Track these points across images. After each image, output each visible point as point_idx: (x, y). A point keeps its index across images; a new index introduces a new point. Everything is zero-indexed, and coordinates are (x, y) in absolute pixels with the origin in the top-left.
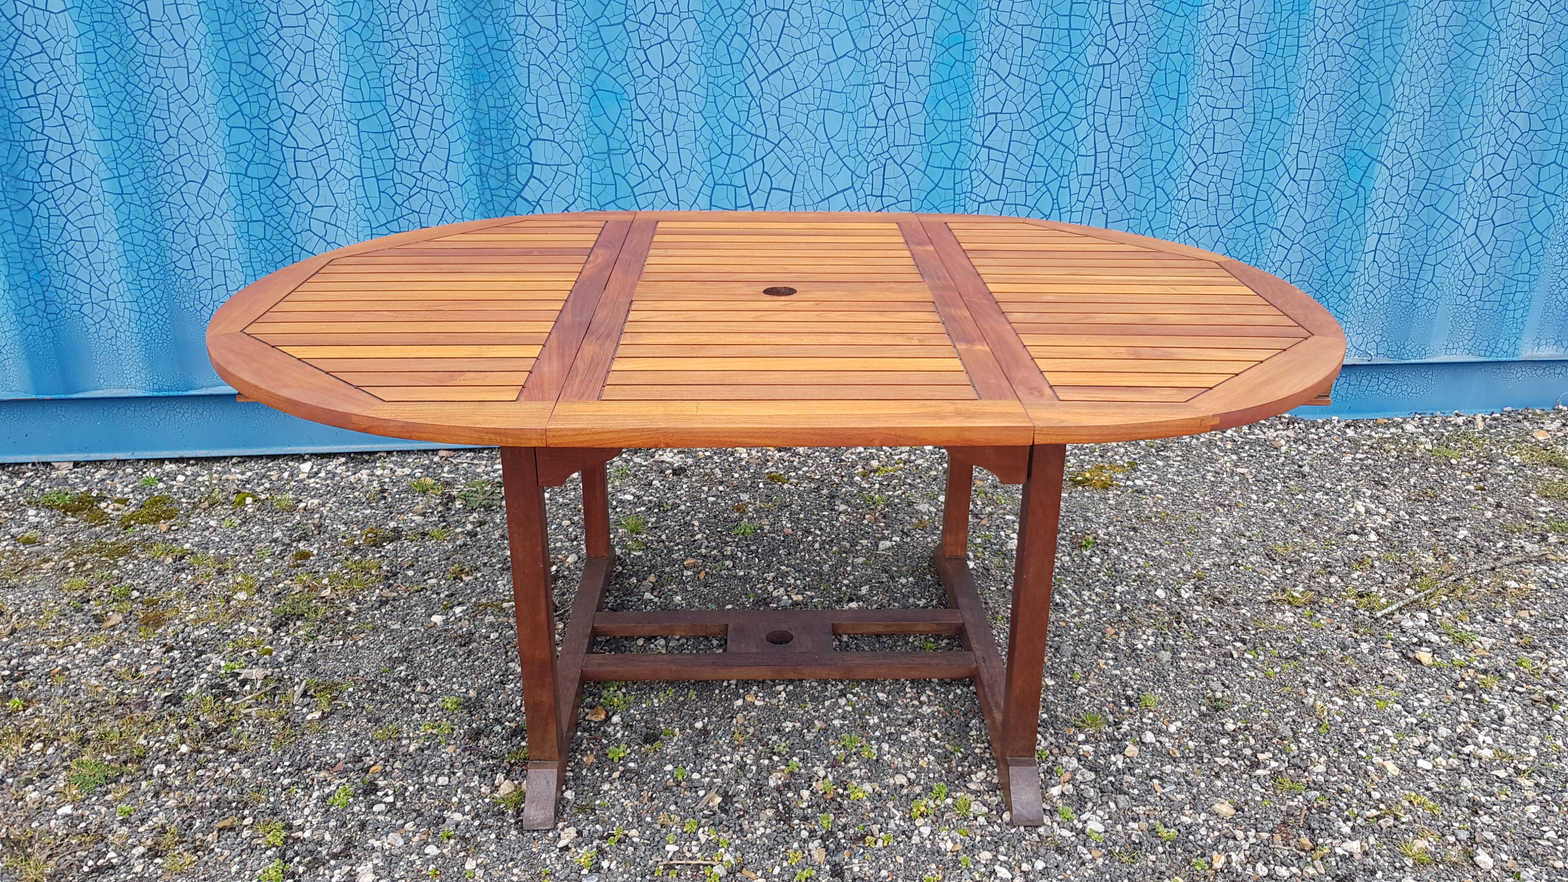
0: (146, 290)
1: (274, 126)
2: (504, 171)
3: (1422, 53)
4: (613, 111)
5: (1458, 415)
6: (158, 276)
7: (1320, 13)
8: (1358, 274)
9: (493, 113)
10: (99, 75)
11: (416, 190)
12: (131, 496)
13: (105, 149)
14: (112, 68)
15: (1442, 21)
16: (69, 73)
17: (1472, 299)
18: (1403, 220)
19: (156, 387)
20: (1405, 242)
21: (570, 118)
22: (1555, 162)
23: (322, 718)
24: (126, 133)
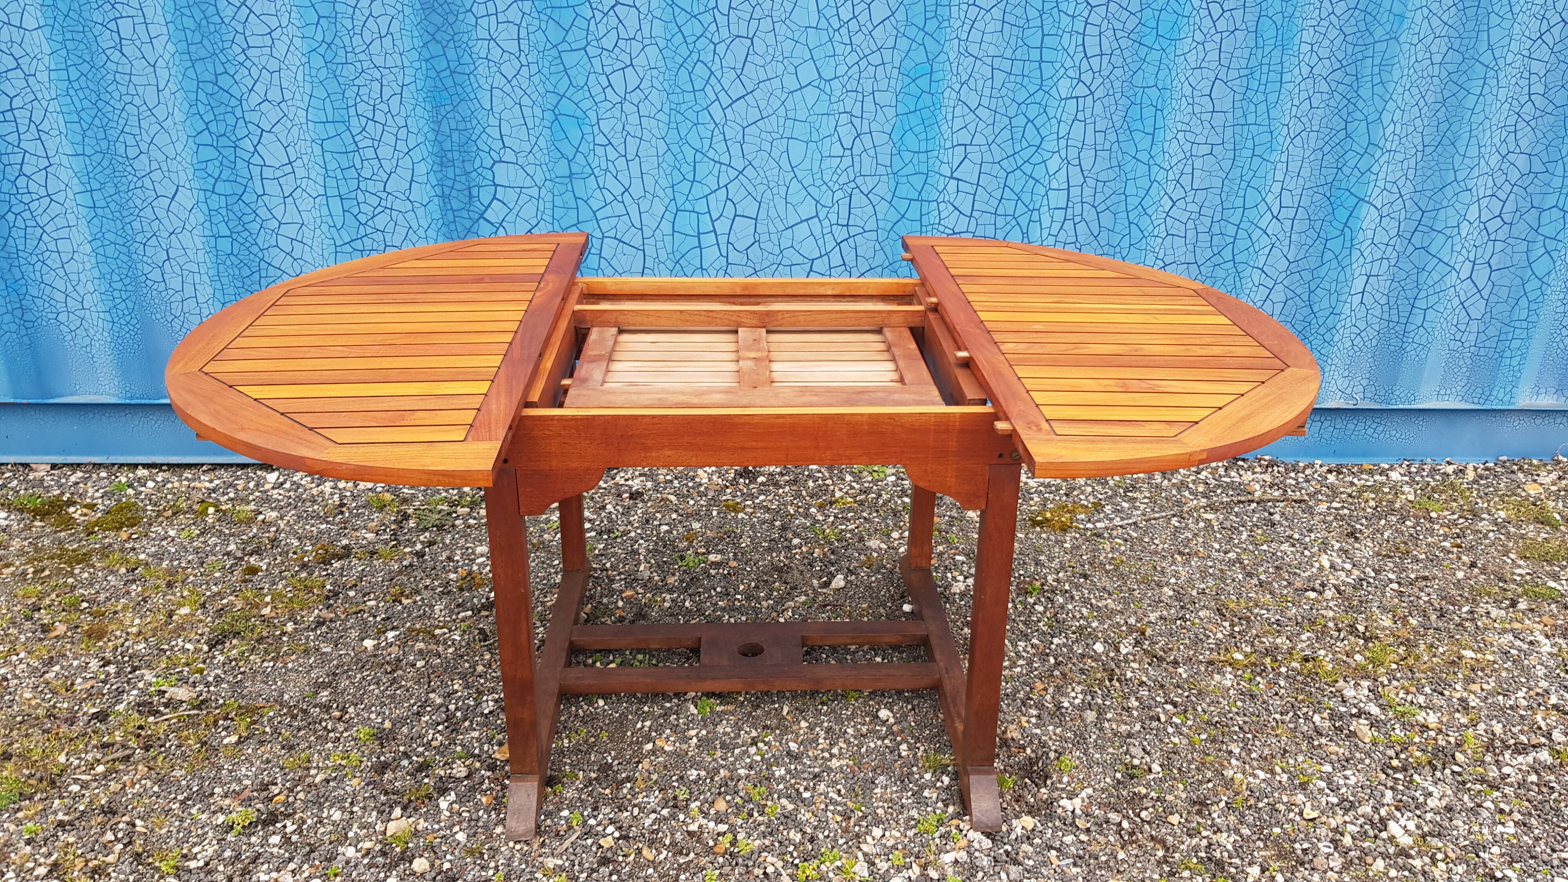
0: (118, 301)
1: (241, 144)
2: (466, 193)
3: (1415, 91)
4: (575, 135)
5: (1449, 463)
6: (129, 288)
7: (1305, 48)
8: (1343, 316)
9: (455, 136)
10: (71, 92)
11: (380, 209)
12: (100, 501)
13: (78, 164)
14: (84, 85)
15: (1437, 58)
16: (43, 89)
17: (1466, 345)
18: (1393, 262)
19: (129, 394)
20: (1395, 285)
21: (533, 142)
22: (1556, 206)
23: (239, 742)
24: (98, 148)
